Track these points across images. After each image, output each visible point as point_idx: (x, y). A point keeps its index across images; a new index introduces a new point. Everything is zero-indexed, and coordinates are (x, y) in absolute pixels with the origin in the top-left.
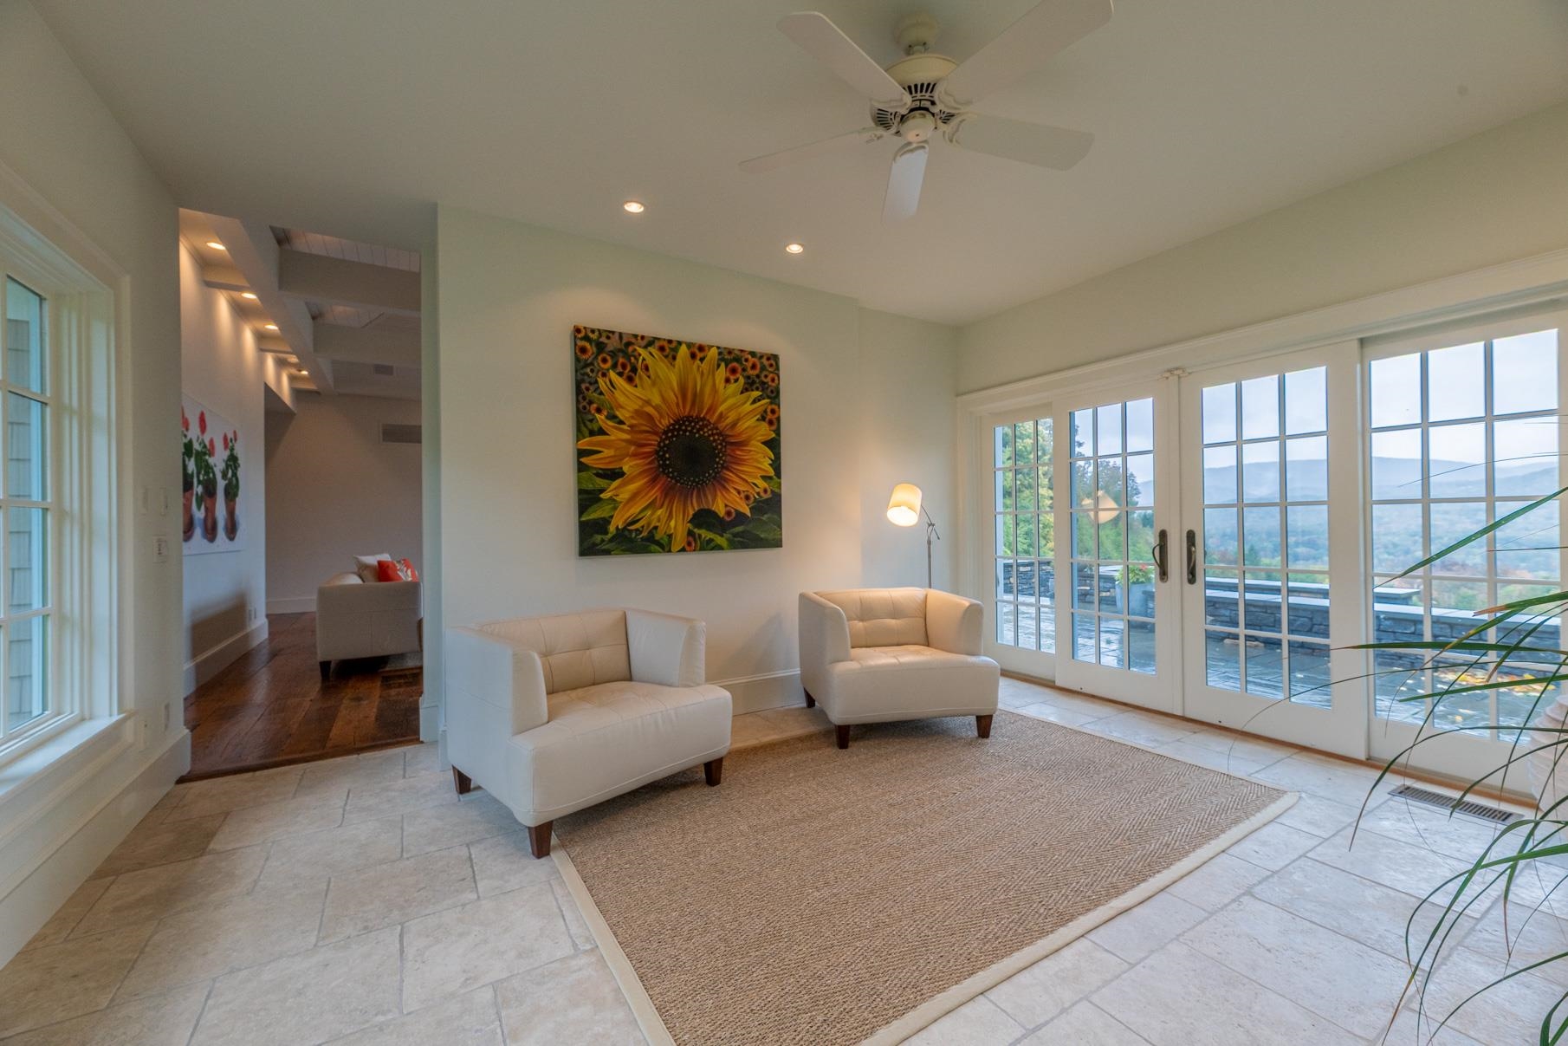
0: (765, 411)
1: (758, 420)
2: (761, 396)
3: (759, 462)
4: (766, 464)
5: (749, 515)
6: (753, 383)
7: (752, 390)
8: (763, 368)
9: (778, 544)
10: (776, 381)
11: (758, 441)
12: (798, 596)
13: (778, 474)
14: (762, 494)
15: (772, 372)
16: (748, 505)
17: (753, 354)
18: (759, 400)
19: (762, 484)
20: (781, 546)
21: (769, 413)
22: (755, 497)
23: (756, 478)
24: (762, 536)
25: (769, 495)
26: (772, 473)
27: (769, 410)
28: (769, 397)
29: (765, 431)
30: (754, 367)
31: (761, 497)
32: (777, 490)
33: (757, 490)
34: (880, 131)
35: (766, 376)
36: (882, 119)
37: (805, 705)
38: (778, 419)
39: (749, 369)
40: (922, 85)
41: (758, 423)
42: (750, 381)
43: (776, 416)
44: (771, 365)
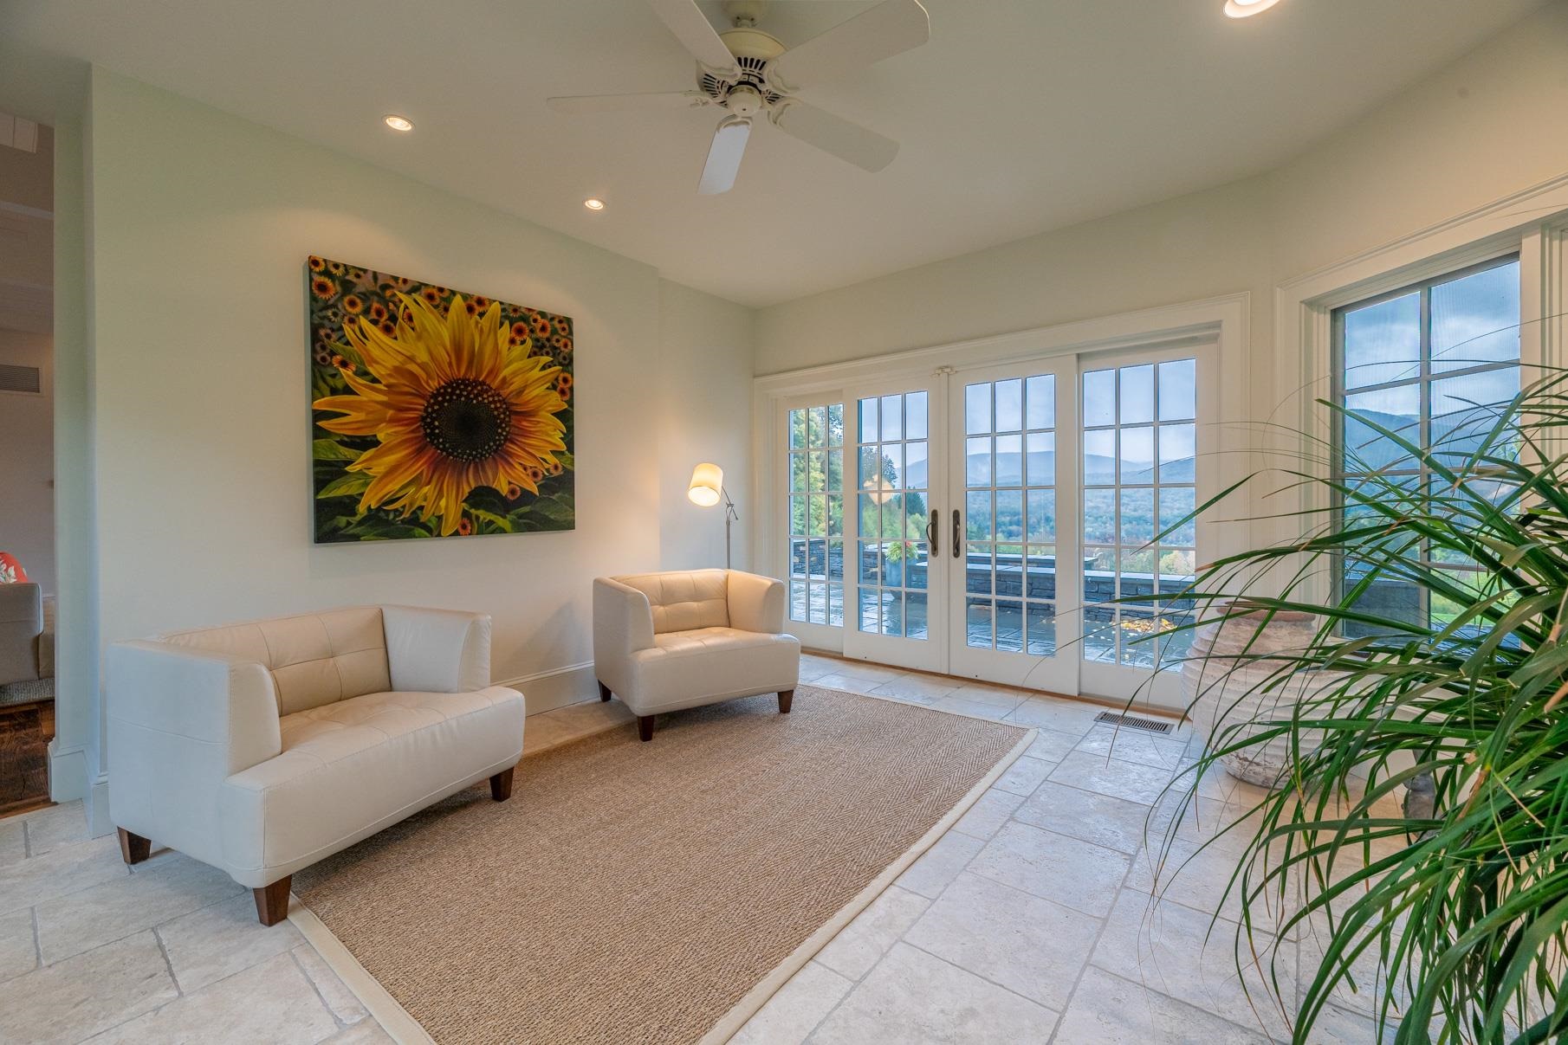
0: (557, 379)
1: (547, 388)
2: (552, 361)
3: (548, 435)
4: (557, 438)
5: (538, 494)
6: (543, 346)
7: (542, 355)
8: (554, 332)
9: (569, 525)
10: (569, 347)
11: (548, 411)
12: (592, 583)
13: (571, 449)
14: (552, 471)
15: (564, 337)
16: (535, 483)
17: (543, 315)
18: (550, 367)
19: (552, 459)
20: (574, 528)
21: (561, 382)
22: (543, 474)
23: (547, 453)
24: (552, 517)
25: (560, 472)
26: (564, 448)
27: (560, 379)
28: (560, 364)
29: (556, 401)
30: (543, 329)
31: (552, 474)
32: (569, 467)
33: (547, 466)
34: (707, 97)
35: (558, 341)
36: (708, 84)
37: (599, 699)
38: (571, 389)
39: (538, 331)
40: (752, 60)
41: (549, 392)
42: (539, 344)
43: (569, 385)
44: (564, 329)
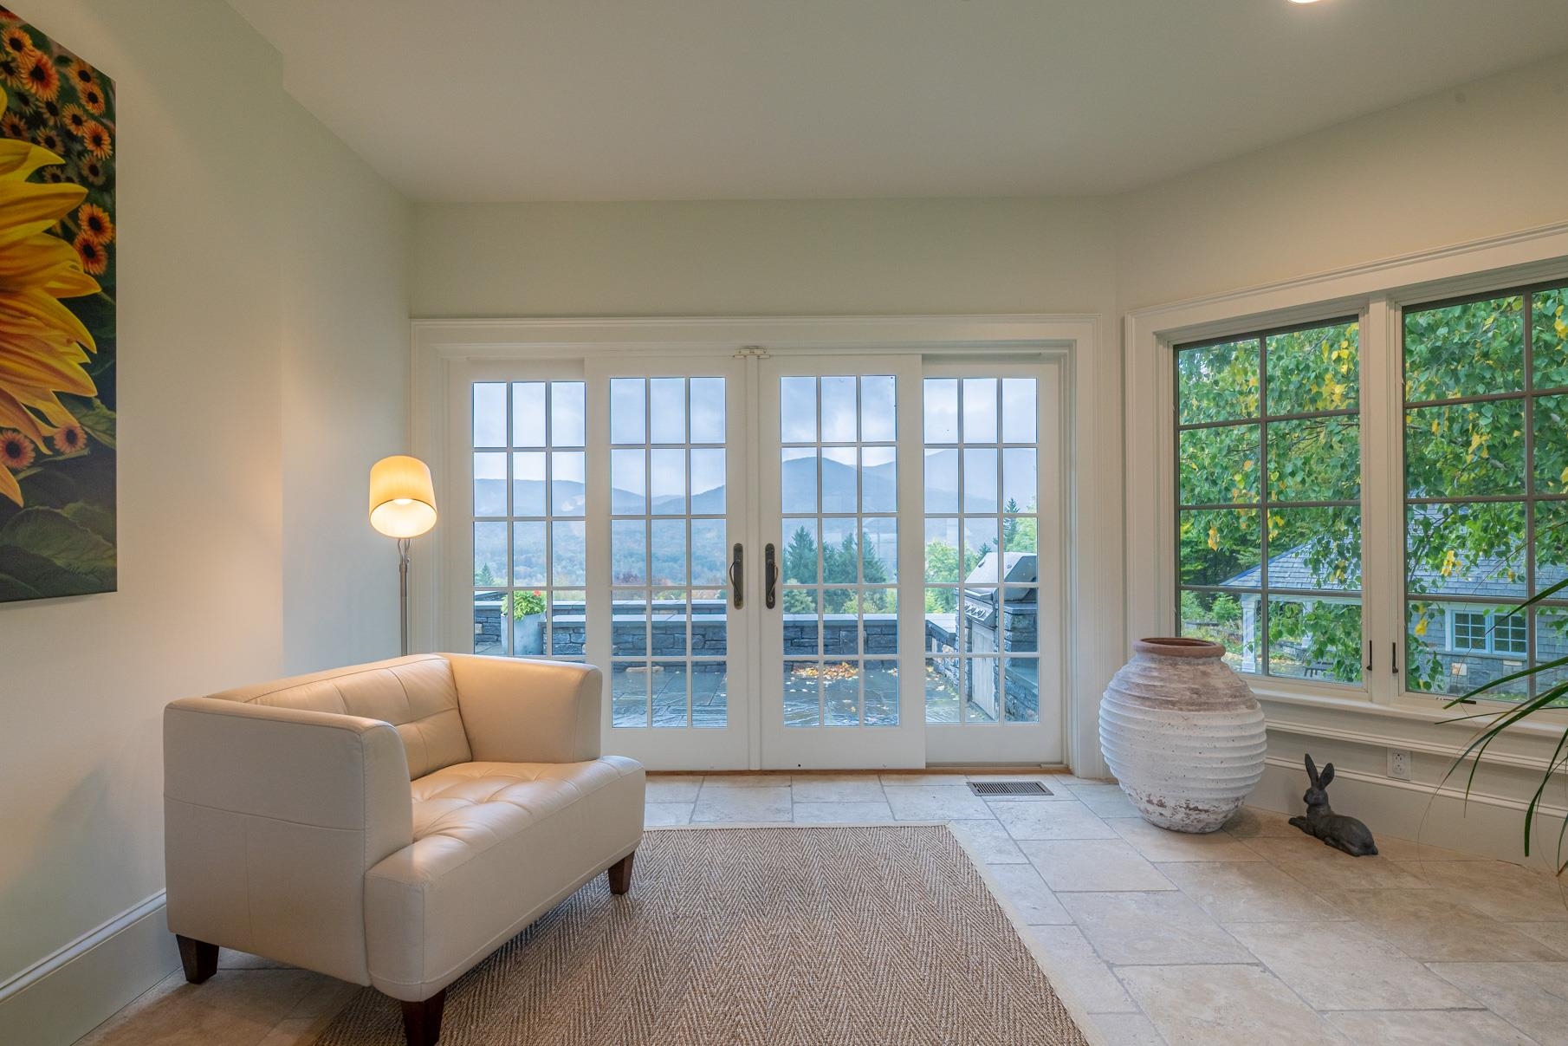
0: (74, 215)
1: (49, 231)
2: (61, 167)
3: (50, 351)
4: (73, 364)
5: (19, 500)
6: (36, 121)
7: (35, 141)
8: (68, 94)
9: (105, 582)
10: (107, 147)
11: (51, 291)
12: (160, 713)
13: (108, 394)
14: (60, 443)
15: (93, 117)
16: (15, 472)
17: (40, 41)
18: (56, 179)
19: (61, 416)
20: (115, 590)
21: (85, 225)
22: (36, 449)
23: (47, 399)
24: (59, 562)
25: (80, 450)
26: (92, 392)
27: (83, 216)
28: (83, 181)
29: (67, 261)
30: (39, 74)
31: (57, 452)
32: (104, 439)
33: (46, 430)
35: (77, 120)
38: (111, 249)
39: (24, 74)
41: (50, 241)
42: (28, 111)
43: (105, 239)
44: (92, 98)
